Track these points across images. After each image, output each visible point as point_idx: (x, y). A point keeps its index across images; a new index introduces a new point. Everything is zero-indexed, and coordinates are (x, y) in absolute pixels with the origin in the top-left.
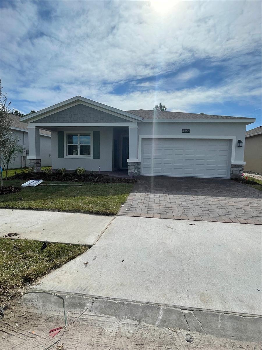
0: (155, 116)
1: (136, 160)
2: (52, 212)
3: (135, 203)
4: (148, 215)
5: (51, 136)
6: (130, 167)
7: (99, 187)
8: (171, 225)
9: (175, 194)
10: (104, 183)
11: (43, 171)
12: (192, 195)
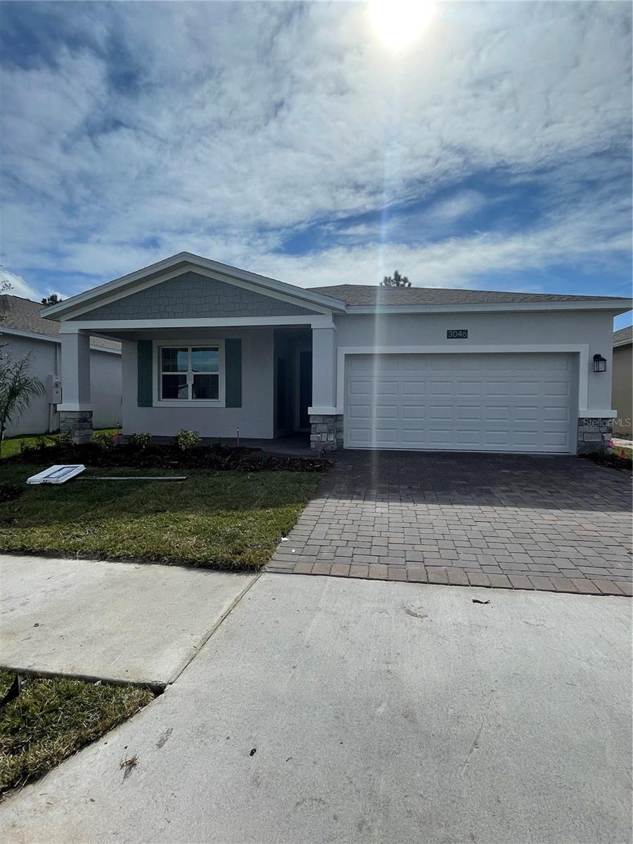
0: (379, 299)
1: (331, 411)
2: (82, 561)
3: (321, 529)
4: (352, 570)
5: (120, 353)
6: (315, 428)
7: (230, 485)
8: (418, 604)
9: (433, 502)
10: (247, 470)
11: (95, 441)
12: (479, 504)
